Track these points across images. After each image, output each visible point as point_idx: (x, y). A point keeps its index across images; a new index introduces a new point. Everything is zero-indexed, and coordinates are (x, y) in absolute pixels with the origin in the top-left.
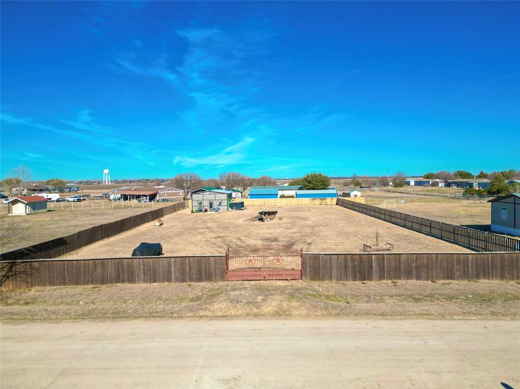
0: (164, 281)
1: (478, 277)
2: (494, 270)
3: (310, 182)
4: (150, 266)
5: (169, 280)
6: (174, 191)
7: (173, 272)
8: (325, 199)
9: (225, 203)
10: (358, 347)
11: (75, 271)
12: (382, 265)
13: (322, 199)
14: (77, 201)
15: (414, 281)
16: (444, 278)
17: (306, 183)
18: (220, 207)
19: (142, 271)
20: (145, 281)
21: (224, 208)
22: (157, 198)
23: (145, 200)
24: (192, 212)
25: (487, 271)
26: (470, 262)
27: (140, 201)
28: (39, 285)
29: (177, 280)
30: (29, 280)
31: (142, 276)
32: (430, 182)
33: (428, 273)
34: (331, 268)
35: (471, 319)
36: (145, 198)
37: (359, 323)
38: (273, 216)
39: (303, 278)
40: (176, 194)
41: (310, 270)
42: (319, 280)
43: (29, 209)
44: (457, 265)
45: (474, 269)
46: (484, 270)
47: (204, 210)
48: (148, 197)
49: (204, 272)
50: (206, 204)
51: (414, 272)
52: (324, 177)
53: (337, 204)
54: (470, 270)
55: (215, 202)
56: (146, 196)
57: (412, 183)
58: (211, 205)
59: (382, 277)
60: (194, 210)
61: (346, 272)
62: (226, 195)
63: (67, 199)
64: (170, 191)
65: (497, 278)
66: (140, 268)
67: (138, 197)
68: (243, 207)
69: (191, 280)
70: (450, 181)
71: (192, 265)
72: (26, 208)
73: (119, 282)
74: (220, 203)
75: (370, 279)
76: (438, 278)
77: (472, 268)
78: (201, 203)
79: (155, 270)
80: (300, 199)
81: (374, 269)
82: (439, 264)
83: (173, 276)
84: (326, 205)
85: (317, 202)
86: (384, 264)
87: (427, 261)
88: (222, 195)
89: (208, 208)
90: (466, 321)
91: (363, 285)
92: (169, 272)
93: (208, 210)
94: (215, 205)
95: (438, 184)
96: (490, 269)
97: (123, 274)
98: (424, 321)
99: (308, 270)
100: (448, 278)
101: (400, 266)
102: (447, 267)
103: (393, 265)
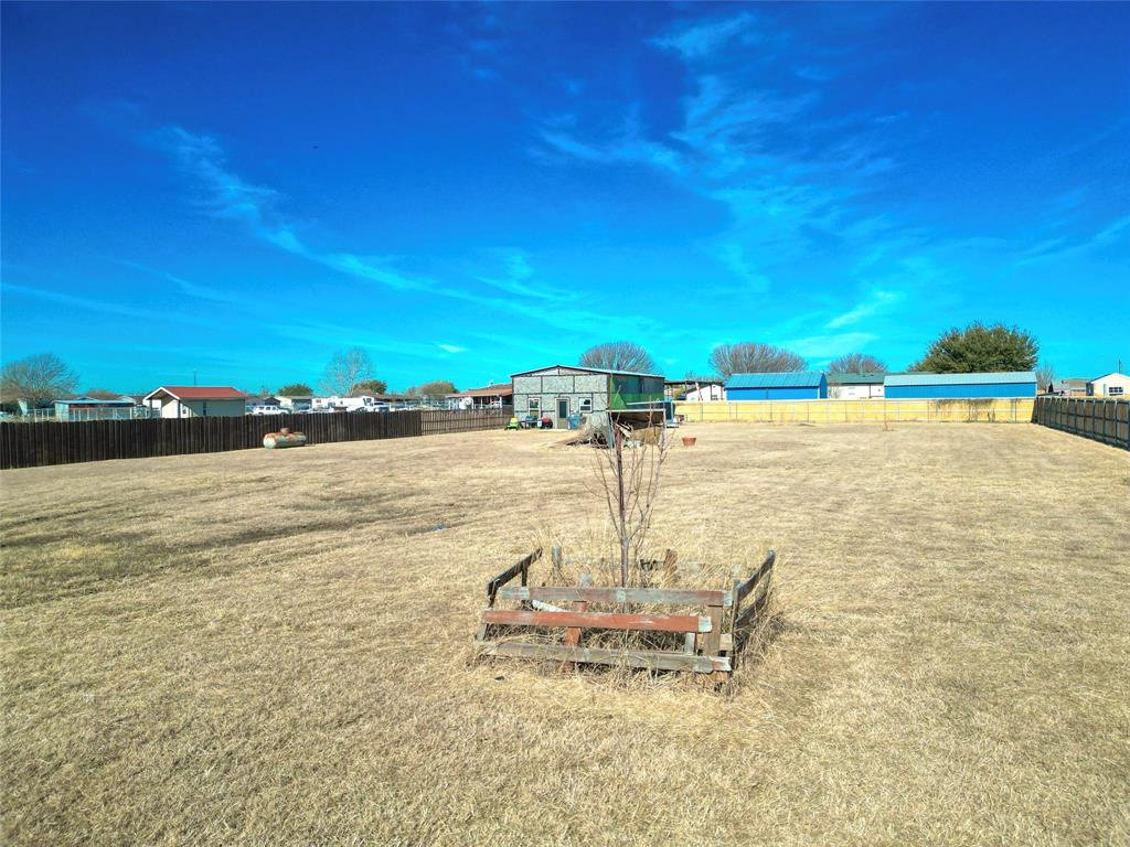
8: (988, 402)
9: (600, 402)
13: (976, 403)
18: (586, 414)
24: (507, 426)
47: (539, 424)
50: (550, 406)
52: (1014, 338)
53: (1034, 421)
55: (573, 399)
58: (563, 409)
60: (514, 422)
62: (605, 377)
74: (587, 402)
78: (534, 403)
84: (993, 421)
85: (958, 411)
88: (593, 378)
89: (554, 417)
93: (555, 424)
94: (575, 405)
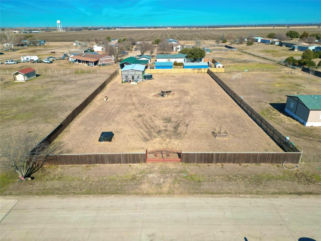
0: (118, 163)
1: (261, 162)
2: (268, 160)
3: (192, 54)
4: (111, 157)
5: (120, 163)
6: (108, 58)
7: (122, 160)
8: (201, 69)
9: (141, 77)
10: (198, 217)
11: (76, 159)
12: (218, 157)
13: (199, 69)
14: (50, 63)
15: (232, 164)
16: (245, 163)
17: (190, 55)
18: (138, 79)
19: (107, 159)
20: (109, 163)
21: (140, 80)
22: (99, 63)
23: (92, 65)
24: (122, 82)
25: (265, 159)
26: (258, 156)
27: (88, 65)
28: (61, 164)
29: (124, 163)
30: (56, 162)
31: (108, 161)
32: (271, 41)
33: (238, 161)
34: (194, 158)
35: (247, 197)
36: (91, 63)
37: (201, 200)
38: (169, 93)
39: (182, 162)
40: (110, 60)
41: (185, 159)
42: (189, 163)
43: (26, 78)
44: (252, 157)
45: (259, 159)
46: (264, 160)
47: (129, 81)
48: (93, 63)
49: (136, 159)
50: (130, 77)
51: (232, 160)
53: (208, 73)
54: (257, 159)
56: (92, 62)
57: (259, 41)
58: (133, 77)
59: (217, 162)
60: (123, 81)
61: (201, 160)
62: (142, 72)
63: (43, 61)
64: (106, 59)
65: (269, 163)
66: (106, 158)
67: (87, 62)
68: (152, 78)
69: (130, 162)
70: (282, 42)
71: (130, 157)
72: (24, 77)
73: (97, 163)
74: (138, 77)
75: (212, 162)
76: (242, 162)
77: (258, 159)
78: (127, 77)
79: (113, 159)
80: (186, 69)
81: (214, 159)
82: (244, 157)
83: (122, 161)
84: (201, 73)
85: (196, 71)
86: (219, 157)
87: (239, 156)
88: (139, 72)
89: (131, 79)
90: (244, 198)
91: (208, 167)
92: (120, 159)
93: (131, 81)
94: (136, 77)
95: (275, 43)
96: (267, 159)
97: (99, 160)
98: (228, 198)
99: (184, 159)
100: (247, 162)
101: (226, 157)
102: (247, 158)
103: (223, 157)
